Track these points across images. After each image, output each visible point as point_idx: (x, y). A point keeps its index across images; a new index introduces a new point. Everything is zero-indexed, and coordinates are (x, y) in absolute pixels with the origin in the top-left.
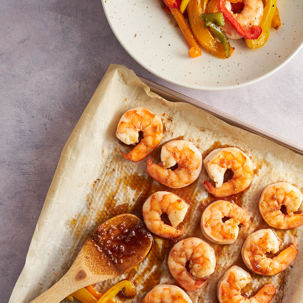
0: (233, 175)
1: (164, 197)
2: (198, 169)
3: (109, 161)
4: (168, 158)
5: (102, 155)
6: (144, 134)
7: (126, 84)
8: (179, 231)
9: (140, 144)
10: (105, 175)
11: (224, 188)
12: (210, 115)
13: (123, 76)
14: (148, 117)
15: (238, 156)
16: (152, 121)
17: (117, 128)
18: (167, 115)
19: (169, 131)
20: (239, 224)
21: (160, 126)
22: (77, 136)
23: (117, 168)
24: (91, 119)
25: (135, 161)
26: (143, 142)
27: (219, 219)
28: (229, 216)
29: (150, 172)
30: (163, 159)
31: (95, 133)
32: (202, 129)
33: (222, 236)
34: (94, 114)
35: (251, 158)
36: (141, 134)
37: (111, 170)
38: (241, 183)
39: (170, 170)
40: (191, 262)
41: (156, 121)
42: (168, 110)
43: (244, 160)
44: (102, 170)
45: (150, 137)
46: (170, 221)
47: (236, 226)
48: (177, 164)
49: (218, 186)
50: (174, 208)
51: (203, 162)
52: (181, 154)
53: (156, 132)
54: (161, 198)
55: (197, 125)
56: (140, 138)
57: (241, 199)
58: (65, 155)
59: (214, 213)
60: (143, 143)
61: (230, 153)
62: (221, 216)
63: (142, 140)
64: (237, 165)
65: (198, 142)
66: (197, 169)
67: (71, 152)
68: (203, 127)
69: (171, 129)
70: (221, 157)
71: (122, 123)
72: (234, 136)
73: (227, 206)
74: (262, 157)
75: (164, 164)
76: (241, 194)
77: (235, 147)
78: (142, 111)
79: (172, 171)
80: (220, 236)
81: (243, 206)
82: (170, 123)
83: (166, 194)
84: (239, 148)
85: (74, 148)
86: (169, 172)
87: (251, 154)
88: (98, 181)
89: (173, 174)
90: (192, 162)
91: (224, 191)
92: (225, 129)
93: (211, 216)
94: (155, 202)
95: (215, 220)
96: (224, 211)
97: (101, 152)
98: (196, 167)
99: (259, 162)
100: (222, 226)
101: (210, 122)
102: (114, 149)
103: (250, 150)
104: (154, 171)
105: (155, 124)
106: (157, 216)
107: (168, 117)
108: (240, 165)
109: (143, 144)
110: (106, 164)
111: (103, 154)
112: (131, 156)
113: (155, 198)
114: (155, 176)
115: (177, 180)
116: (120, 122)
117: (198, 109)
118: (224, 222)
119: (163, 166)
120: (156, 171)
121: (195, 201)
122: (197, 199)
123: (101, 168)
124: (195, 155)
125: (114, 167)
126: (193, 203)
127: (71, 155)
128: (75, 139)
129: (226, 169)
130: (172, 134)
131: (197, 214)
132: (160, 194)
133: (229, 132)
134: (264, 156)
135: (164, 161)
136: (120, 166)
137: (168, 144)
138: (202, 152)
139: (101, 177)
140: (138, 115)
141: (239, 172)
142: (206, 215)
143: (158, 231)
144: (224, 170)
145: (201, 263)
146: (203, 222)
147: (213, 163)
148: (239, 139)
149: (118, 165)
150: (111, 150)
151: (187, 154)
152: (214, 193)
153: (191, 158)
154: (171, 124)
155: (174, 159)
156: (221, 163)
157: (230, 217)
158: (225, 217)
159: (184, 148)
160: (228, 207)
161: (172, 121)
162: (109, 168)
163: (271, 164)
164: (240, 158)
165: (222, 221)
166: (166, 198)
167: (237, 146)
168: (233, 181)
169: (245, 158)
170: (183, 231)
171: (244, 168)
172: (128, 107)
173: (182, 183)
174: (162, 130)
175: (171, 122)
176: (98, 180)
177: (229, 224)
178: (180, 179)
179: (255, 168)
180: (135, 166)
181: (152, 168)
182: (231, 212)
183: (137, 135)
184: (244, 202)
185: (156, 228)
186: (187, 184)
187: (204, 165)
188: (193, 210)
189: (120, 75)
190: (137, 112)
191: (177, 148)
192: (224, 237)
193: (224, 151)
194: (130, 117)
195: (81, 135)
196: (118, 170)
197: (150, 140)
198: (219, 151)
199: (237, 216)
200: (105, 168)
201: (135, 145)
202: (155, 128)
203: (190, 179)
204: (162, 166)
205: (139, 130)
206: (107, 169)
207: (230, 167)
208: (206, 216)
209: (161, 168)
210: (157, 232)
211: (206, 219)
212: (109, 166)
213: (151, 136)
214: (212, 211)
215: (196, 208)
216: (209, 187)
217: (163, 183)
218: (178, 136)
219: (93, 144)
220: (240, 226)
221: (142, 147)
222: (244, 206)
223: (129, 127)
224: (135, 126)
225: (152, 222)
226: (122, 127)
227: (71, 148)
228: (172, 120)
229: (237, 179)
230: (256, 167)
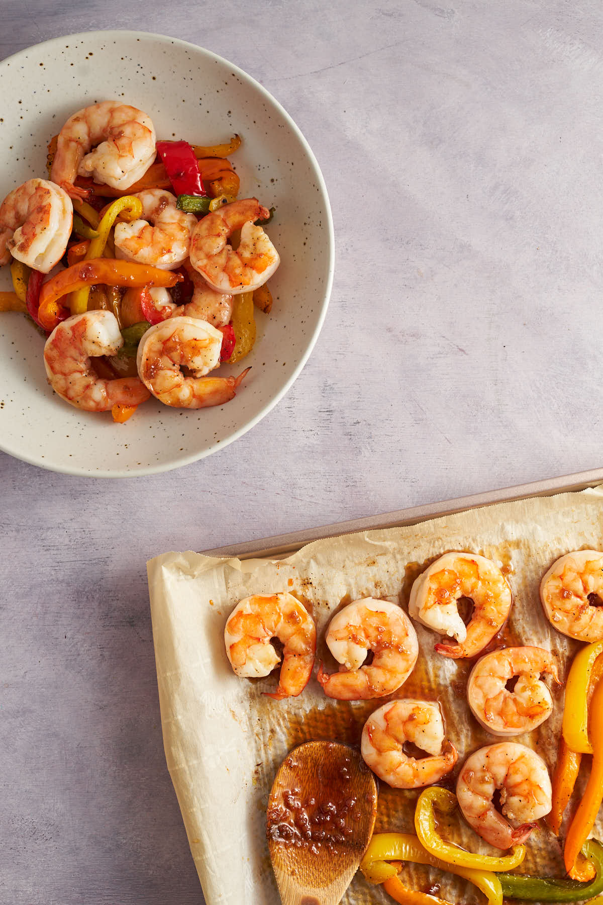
0: (474, 603)
1: (386, 717)
2: (410, 635)
3: (255, 721)
4: (349, 653)
5: (236, 720)
6: (282, 639)
7: (193, 578)
8: (449, 756)
9: (287, 660)
10: (265, 749)
11: (474, 635)
12: (366, 533)
13: (179, 568)
14: (267, 608)
15: (459, 567)
16: (280, 609)
17: (231, 661)
18: (297, 579)
19: (319, 604)
20: (538, 676)
21: (297, 606)
22: (173, 722)
23: (276, 724)
24: (177, 678)
25: (298, 692)
26: (288, 653)
27: (501, 692)
28: (514, 675)
29: (335, 693)
30: (342, 660)
31: (200, 696)
32: (369, 562)
33: (526, 716)
34: (176, 668)
35: (482, 554)
36: (276, 642)
37: (268, 734)
38: (495, 607)
39: (365, 667)
40: (505, 793)
41: (287, 604)
42: (291, 569)
43: (475, 567)
44: (253, 744)
45: (294, 636)
46: (424, 750)
47: (537, 686)
48: (369, 651)
49: (461, 639)
50: (417, 726)
51: (409, 616)
52: (365, 630)
53: (298, 623)
54: (382, 724)
55: (357, 562)
56: (279, 650)
57: (513, 633)
58: (177, 768)
59: (486, 687)
60: (289, 656)
61: (443, 571)
62: (501, 685)
63: (285, 651)
64: (469, 583)
65: (378, 588)
66: (407, 635)
67: (182, 755)
68: (369, 558)
69: (318, 597)
70: (434, 586)
71: (232, 647)
72: (431, 537)
73: (499, 662)
74: (499, 537)
75: (348, 665)
76: (509, 624)
77: (444, 553)
78: (250, 604)
79: (369, 667)
80: (523, 719)
81: (524, 641)
82: (310, 589)
83: (387, 711)
84: (453, 551)
85: (183, 745)
86: (366, 673)
87: (478, 546)
88: (259, 767)
89: (374, 671)
90: (392, 630)
91: (478, 639)
92: (408, 537)
93: (485, 696)
94: (379, 736)
95: (495, 698)
96: (500, 674)
97: (231, 717)
98: (403, 634)
99: (500, 549)
100: (515, 700)
101: (376, 543)
102: (249, 696)
103: (472, 542)
104: (340, 688)
105: (287, 610)
106: (397, 756)
107: (300, 582)
108: (473, 580)
109: (291, 657)
110: (252, 730)
111: (236, 718)
112: (285, 691)
113: (373, 731)
114: (347, 695)
115: (388, 676)
116: (228, 649)
117: (340, 538)
118: (512, 691)
119: (349, 671)
120: (344, 685)
121: (442, 688)
122: (442, 682)
123: (249, 743)
124: (388, 616)
125: (271, 726)
126: (440, 692)
127: (187, 761)
128: (174, 729)
129: (454, 602)
130: (327, 604)
131: (459, 706)
132: (377, 717)
133: (417, 537)
134: (501, 535)
135: (346, 661)
136: (279, 716)
137: (333, 627)
138: (396, 599)
139: (260, 757)
140: (249, 615)
141: (479, 591)
142: (475, 699)
143: (415, 780)
144: (453, 607)
145: (525, 793)
146: (480, 715)
147: (427, 608)
148: (441, 536)
149: (274, 717)
150: (244, 702)
151: (374, 621)
152: (463, 655)
153: (385, 624)
154: (314, 588)
155: (358, 646)
156: (441, 600)
157: (517, 674)
158: (509, 681)
159: (364, 617)
160: (501, 663)
161: (311, 583)
162: (264, 734)
163: (523, 541)
164: (467, 568)
165: (508, 692)
166: (391, 718)
167: (446, 549)
168: (481, 613)
169: (473, 561)
170: (456, 752)
171: (484, 581)
172: (223, 612)
173: (399, 676)
174: (306, 611)
175: (312, 586)
176: (258, 765)
177: (524, 689)
178: (392, 672)
179: (500, 564)
180: (303, 701)
181: (334, 685)
182: (512, 665)
183: (271, 649)
184: (522, 634)
185: (409, 778)
186: (408, 671)
187: (415, 618)
188: (448, 706)
189: (174, 570)
190: (245, 613)
191: (351, 626)
192: (530, 717)
193: (432, 576)
194: (238, 628)
195: (179, 717)
196: (279, 725)
197: (298, 643)
198: (423, 581)
199: (527, 667)
200: (257, 737)
201: (279, 666)
202: (291, 617)
203: (408, 661)
204: (347, 671)
205: (268, 639)
206: (261, 737)
207: (458, 594)
208: (476, 701)
209: (348, 675)
210: (413, 782)
211: (479, 707)
212: (261, 731)
213: (294, 634)
214: (480, 687)
215: (451, 699)
216: (447, 651)
217: (370, 697)
218: (338, 601)
219: (210, 716)
220: (543, 679)
221: (293, 663)
222: (526, 640)
223: (249, 647)
224: (258, 636)
225: (395, 773)
226: (237, 654)
227: (178, 750)
228: (310, 581)
229: (484, 606)
230: (501, 562)
